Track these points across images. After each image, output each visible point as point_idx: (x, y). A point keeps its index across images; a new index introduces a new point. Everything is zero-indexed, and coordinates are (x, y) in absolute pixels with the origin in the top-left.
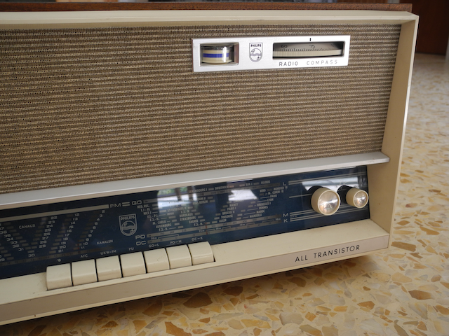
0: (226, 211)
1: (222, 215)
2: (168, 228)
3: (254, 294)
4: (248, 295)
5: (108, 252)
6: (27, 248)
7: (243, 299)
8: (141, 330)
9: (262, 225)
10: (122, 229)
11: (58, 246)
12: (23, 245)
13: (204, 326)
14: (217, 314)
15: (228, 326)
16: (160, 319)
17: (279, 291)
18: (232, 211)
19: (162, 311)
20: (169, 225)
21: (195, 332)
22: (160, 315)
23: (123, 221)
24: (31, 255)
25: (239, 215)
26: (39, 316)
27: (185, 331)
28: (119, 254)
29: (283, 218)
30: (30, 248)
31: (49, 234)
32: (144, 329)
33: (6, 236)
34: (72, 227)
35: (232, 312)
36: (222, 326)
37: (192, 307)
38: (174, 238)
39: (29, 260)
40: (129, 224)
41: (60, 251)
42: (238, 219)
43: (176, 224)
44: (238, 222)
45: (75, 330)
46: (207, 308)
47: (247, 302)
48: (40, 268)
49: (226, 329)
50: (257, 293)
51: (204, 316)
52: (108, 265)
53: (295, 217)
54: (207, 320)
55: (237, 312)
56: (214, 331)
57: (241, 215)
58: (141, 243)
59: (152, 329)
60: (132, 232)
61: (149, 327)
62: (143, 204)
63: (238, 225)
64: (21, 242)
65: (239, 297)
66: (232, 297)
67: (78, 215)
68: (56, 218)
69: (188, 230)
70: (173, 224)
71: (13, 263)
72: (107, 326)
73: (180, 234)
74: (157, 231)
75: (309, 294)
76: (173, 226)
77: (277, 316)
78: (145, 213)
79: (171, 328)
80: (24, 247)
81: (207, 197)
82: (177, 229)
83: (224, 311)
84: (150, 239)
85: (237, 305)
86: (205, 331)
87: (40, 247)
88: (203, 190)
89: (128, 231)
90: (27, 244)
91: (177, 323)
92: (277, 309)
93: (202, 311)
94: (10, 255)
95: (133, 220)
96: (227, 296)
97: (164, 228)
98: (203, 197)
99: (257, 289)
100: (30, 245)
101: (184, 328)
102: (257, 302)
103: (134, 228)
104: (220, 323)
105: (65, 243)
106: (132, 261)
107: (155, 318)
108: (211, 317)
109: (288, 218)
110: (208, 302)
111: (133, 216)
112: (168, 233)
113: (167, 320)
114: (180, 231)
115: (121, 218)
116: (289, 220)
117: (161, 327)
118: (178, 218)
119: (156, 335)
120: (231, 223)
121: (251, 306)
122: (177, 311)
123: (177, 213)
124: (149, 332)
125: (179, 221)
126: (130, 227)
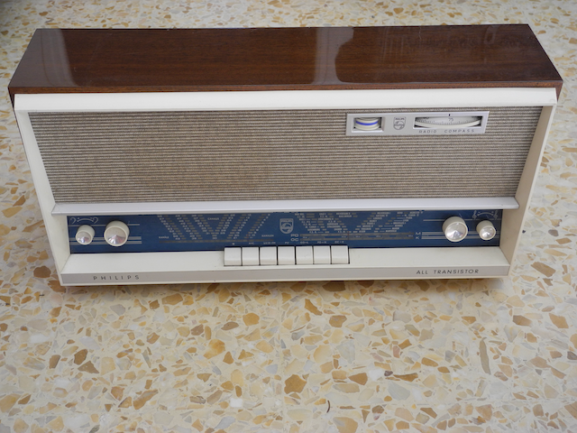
0: (366, 224)
1: (362, 227)
3: (381, 289)
4: (375, 289)
5: (269, 244)
6: (212, 233)
7: (371, 292)
9: (395, 238)
10: (281, 228)
11: (234, 235)
12: (210, 231)
13: (333, 308)
14: (346, 300)
15: (351, 312)
16: (302, 295)
17: (403, 290)
18: (371, 225)
19: (305, 289)
20: (318, 230)
21: (325, 312)
22: (303, 292)
23: (283, 223)
24: (214, 238)
26: (217, 281)
27: (318, 309)
28: (277, 246)
29: (415, 236)
30: (214, 233)
31: (228, 225)
32: (289, 301)
33: (199, 223)
34: (245, 223)
35: (358, 301)
36: (346, 311)
37: (328, 290)
38: (320, 240)
39: (212, 241)
40: (287, 225)
41: (235, 238)
42: (375, 231)
43: (323, 230)
44: (375, 234)
46: (340, 294)
47: (372, 295)
48: (220, 247)
49: (349, 314)
50: (384, 288)
51: (335, 300)
52: (268, 253)
53: (426, 235)
54: (336, 304)
55: (362, 302)
56: (340, 314)
57: (378, 229)
58: (295, 240)
59: (295, 303)
60: (289, 232)
61: (292, 300)
63: (375, 236)
64: (208, 228)
65: (368, 289)
66: (363, 288)
67: (250, 215)
68: (234, 215)
69: (333, 235)
70: (321, 229)
71: (201, 241)
72: (262, 293)
73: (326, 237)
74: (308, 232)
75: (427, 299)
77: (392, 312)
78: (300, 219)
79: (309, 306)
82: (324, 233)
83: (352, 299)
84: (302, 237)
85: (364, 296)
86: (333, 313)
87: (221, 233)
89: (286, 230)
90: (212, 231)
91: (314, 301)
92: (395, 306)
93: (335, 295)
94: (200, 236)
95: (291, 223)
96: (359, 286)
97: (314, 231)
98: (348, 212)
101: (318, 307)
102: (380, 297)
103: (290, 229)
104: (346, 308)
105: (238, 233)
106: (286, 253)
107: (299, 294)
108: (341, 302)
109: (420, 236)
110: (342, 288)
111: (291, 220)
112: (317, 235)
113: (307, 298)
114: (327, 235)
115: (281, 220)
116: (420, 238)
117: (301, 302)
118: (326, 226)
119: (296, 308)
120: (369, 234)
121: (375, 299)
122: (316, 292)
123: (326, 222)
124: (292, 304)
125: (326, 227)
126: (288, 228)
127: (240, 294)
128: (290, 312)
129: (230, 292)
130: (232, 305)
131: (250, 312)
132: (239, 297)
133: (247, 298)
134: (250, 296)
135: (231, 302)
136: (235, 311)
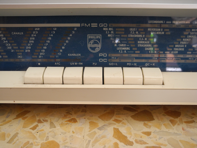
0: (179, 44)
1: (174, 47)
2: (127, 51)
3: (191, 120)
4: (185, 120)
5: (76, 64)
6: (17, 51)
7: (181, 122)
8: (94, 130)
10: (89, 46)
11: (39, 53)
12: (15, 48)
13: (145, 138)
14: (158, 130)
15: (166, 143)
16: (110, 124)
18: (184, 45)
19: (113, 119)
20: (128, 49)
21: (137, 142)
22: (111, 121)
23: (90, 40)
24: (19, 57)
25: (189, 50)
27: (128, 138)
28: (84, 66)
30: (18, 51)
31: (33, 42)
32: (96, 130)
33: (3, 39)
34: (50, 38)
35: (171, 131)
36: (161, 141)
37: (137, 120)
38: (130, 61)
39: (17, 60)
40: (95, 43)
41: (40, 57)
42: (188, 53)
43: (134, 49)
44: (188, 56)
45: (46, 119)
46: (150, 123)
47: (184, 125)
49: (165, 145)
50: (193, 119)
51: (146, 130)
54: (148, 134)
55: (176, 132)
56: (154, 145)
57: (192, 50)
58: (103, 60)
59: (102, 131)
60: (97, 50)
61: (100, 129)
62: (108, 27)
63: (187, 59)
64: (13, 45)
65: (177, 120)
66: (172, 118)
67: (55, 29)
68: (39, 29)
69: (144, 55)
70: (131, 48)
71: (7, 60)
72: (69, 121)
73: (136, 58)
74: (117, 52)
76: (131, 50)
78: (109, 35)
79: (118, 135)
80: (15, 50)
81: (164, 28)
82: (134, 53)
83: (163, 128)
84: (110, 58)
85: (176, 126)
86: (145, 143)
87: (26, 51)
88: (161, 22)
89: (94, 49)
90: (17, 48)
91: (123, 130)
93: (145, 124)
94: (5, 54)
95: (99, 39)
96: (167, 117)
97: (123, 50)
98: (161, 28)
99: (193, 116)
100: (19, 49)
101: (128, 136)
102: (194, 127)
103: (99, 47)
104: (160, 138)
105: (44, 51)
107: (107, 122)
108: (152, 131)
110: (151, 119)
111: (99, 36)
112: (127, 55)
113: (116, 127)
114: (137, 56)
115: (89, 36)
117: (109, 131)
118: (136, 44)
119: (104, 137)
120: (182, 56)
121: (188, 129)
122: (125, 121)
123: (137, 39)
124: (99, 133)
125: (136, 47)
126: (96, 45)
127: (46, 121)
128: (96, 141)
129: (38, 119)
130: (33, 132)
131: (51, 139)
132: (45, 123)
133: (52, 125)
134: (56, 124)
135: (34, 128)
136: (35, 138)
